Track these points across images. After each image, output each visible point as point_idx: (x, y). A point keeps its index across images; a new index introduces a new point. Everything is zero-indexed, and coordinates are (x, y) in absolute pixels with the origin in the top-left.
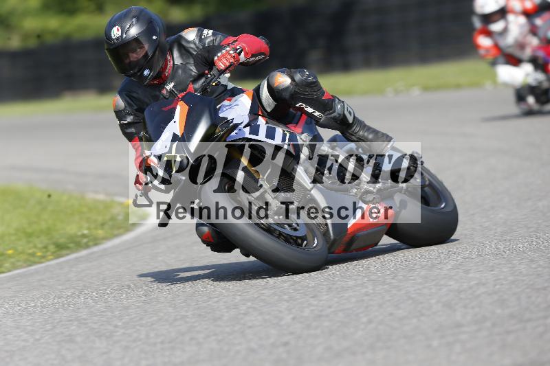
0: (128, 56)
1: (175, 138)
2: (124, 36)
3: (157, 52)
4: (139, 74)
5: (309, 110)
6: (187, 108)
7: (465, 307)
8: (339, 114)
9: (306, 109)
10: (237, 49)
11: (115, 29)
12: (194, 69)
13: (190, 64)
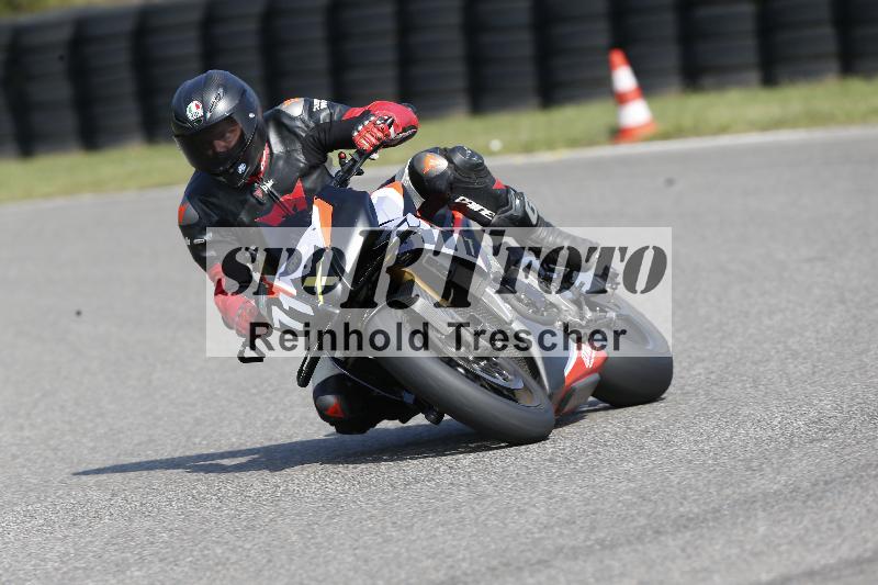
3: (256, 136)
4: (232, 171)
5: (475, 206)
6: (329, 209)
8: (518, 211)
9: (469, 206)
11: (192, 105)
12: (301, 158)
13: (296, 150)
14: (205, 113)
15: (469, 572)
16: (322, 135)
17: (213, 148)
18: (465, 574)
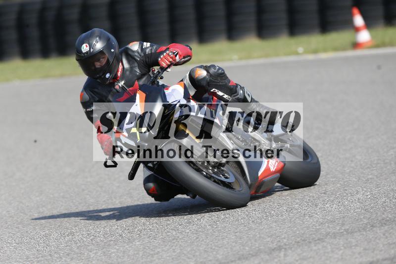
4: (103, 77)
5: (220, 93)
8: (241, 96)
9: (218, 93)
11: (84, 45)
12: (138, 70)
13: (135, 67)
14: (90, 49)
15: (287, 243)
16: (147, 60)
17: (95, 66)
18: (285, 245)
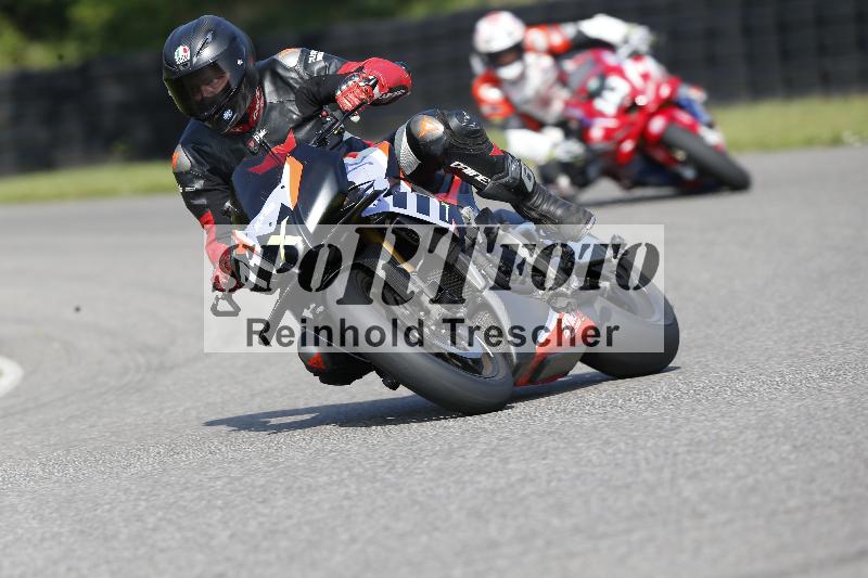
0: (199, 90)
1: (284, 211)
2: (195, 60)
3: (243, 86)
4: (216, 117)
5: (470, 172)
6: (300, 167)
7: (504, 516)
8: (514, 178)
9: (465, 171)
10: (370, 80)
11: (181, 49)
13: (290, 101)
14: (191, 57)
17: (201, 92)
